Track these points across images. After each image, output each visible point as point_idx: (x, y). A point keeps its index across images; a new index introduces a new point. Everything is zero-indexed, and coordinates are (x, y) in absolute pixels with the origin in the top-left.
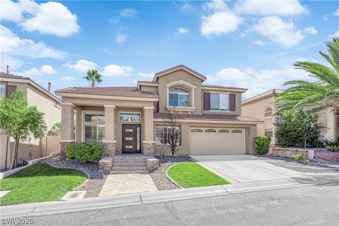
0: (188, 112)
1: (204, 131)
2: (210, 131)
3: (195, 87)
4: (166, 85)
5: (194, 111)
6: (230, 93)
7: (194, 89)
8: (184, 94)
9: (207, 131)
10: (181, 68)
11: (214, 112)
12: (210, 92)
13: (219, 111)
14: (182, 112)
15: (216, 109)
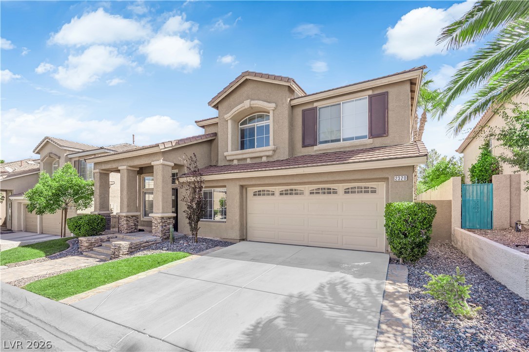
0: (261, 157)
1: (277, 193)
2: (290, 194)
3: (273, 105)
4: (226, 116)
5: (270, 153)
6: (370, 93)
7: (273, 110)
8: (264, 124)
9: (284, 192)
10: (244, 79)
11: (326, 148)
12: (315, 105)
13: (342, 143)
14: (251, 158)
15: (332, 141)
